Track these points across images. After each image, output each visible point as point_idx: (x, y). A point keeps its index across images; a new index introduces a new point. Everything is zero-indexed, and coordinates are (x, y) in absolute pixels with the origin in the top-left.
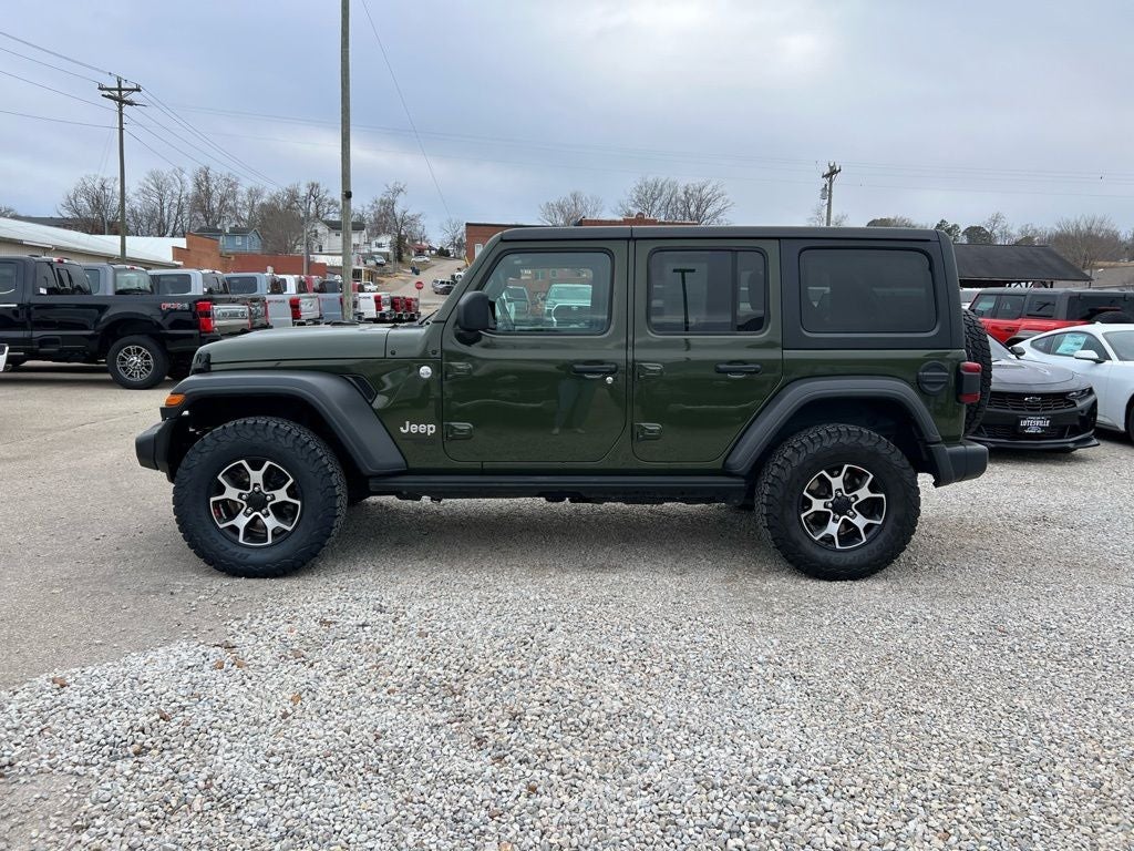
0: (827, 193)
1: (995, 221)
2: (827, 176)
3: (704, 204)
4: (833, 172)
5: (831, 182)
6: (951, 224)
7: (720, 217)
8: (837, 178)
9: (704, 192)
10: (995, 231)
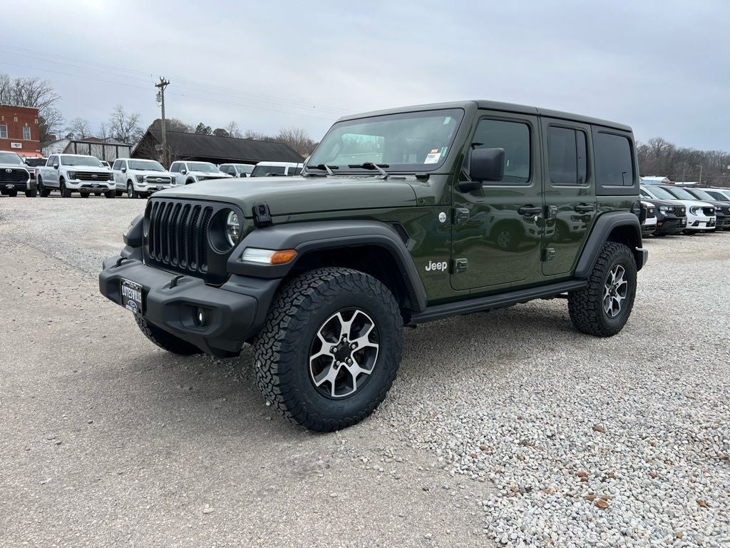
0: (161, 97)
1: (232, 127)
2: (159, 86)
3: (35, 95)
4: (163, 84)
5: (162, 89)
6: (206, 126)
7: (49, 106)
8: (167, 88)
9: (35, 85)
10: (233, 133)
